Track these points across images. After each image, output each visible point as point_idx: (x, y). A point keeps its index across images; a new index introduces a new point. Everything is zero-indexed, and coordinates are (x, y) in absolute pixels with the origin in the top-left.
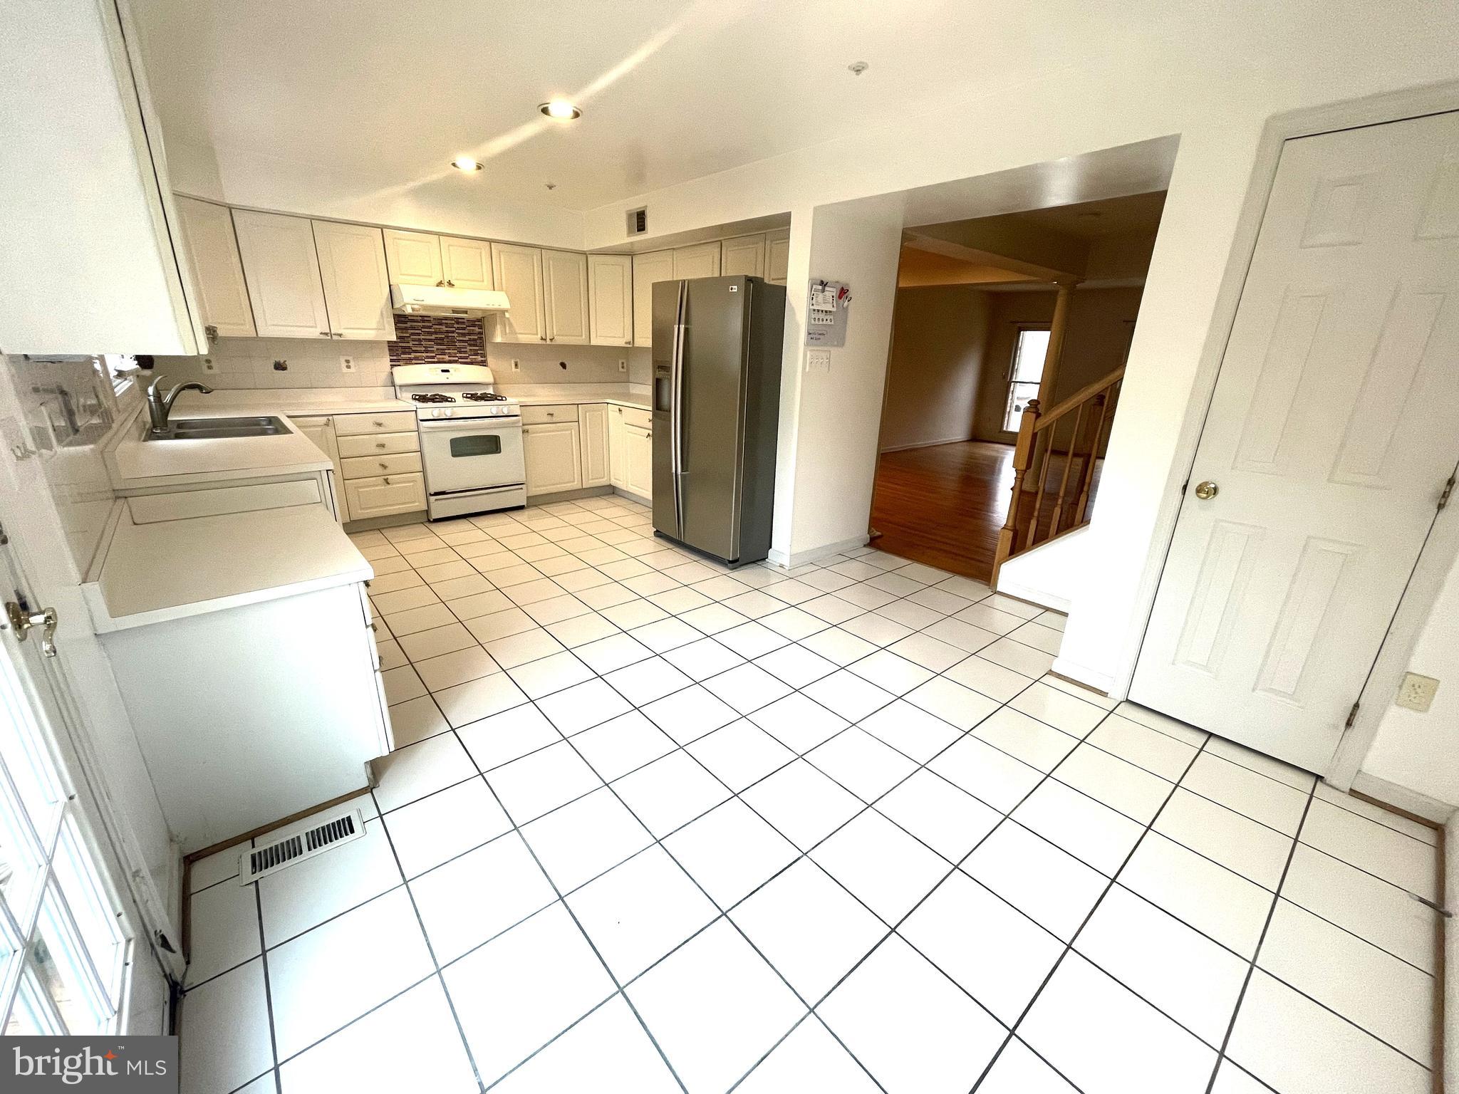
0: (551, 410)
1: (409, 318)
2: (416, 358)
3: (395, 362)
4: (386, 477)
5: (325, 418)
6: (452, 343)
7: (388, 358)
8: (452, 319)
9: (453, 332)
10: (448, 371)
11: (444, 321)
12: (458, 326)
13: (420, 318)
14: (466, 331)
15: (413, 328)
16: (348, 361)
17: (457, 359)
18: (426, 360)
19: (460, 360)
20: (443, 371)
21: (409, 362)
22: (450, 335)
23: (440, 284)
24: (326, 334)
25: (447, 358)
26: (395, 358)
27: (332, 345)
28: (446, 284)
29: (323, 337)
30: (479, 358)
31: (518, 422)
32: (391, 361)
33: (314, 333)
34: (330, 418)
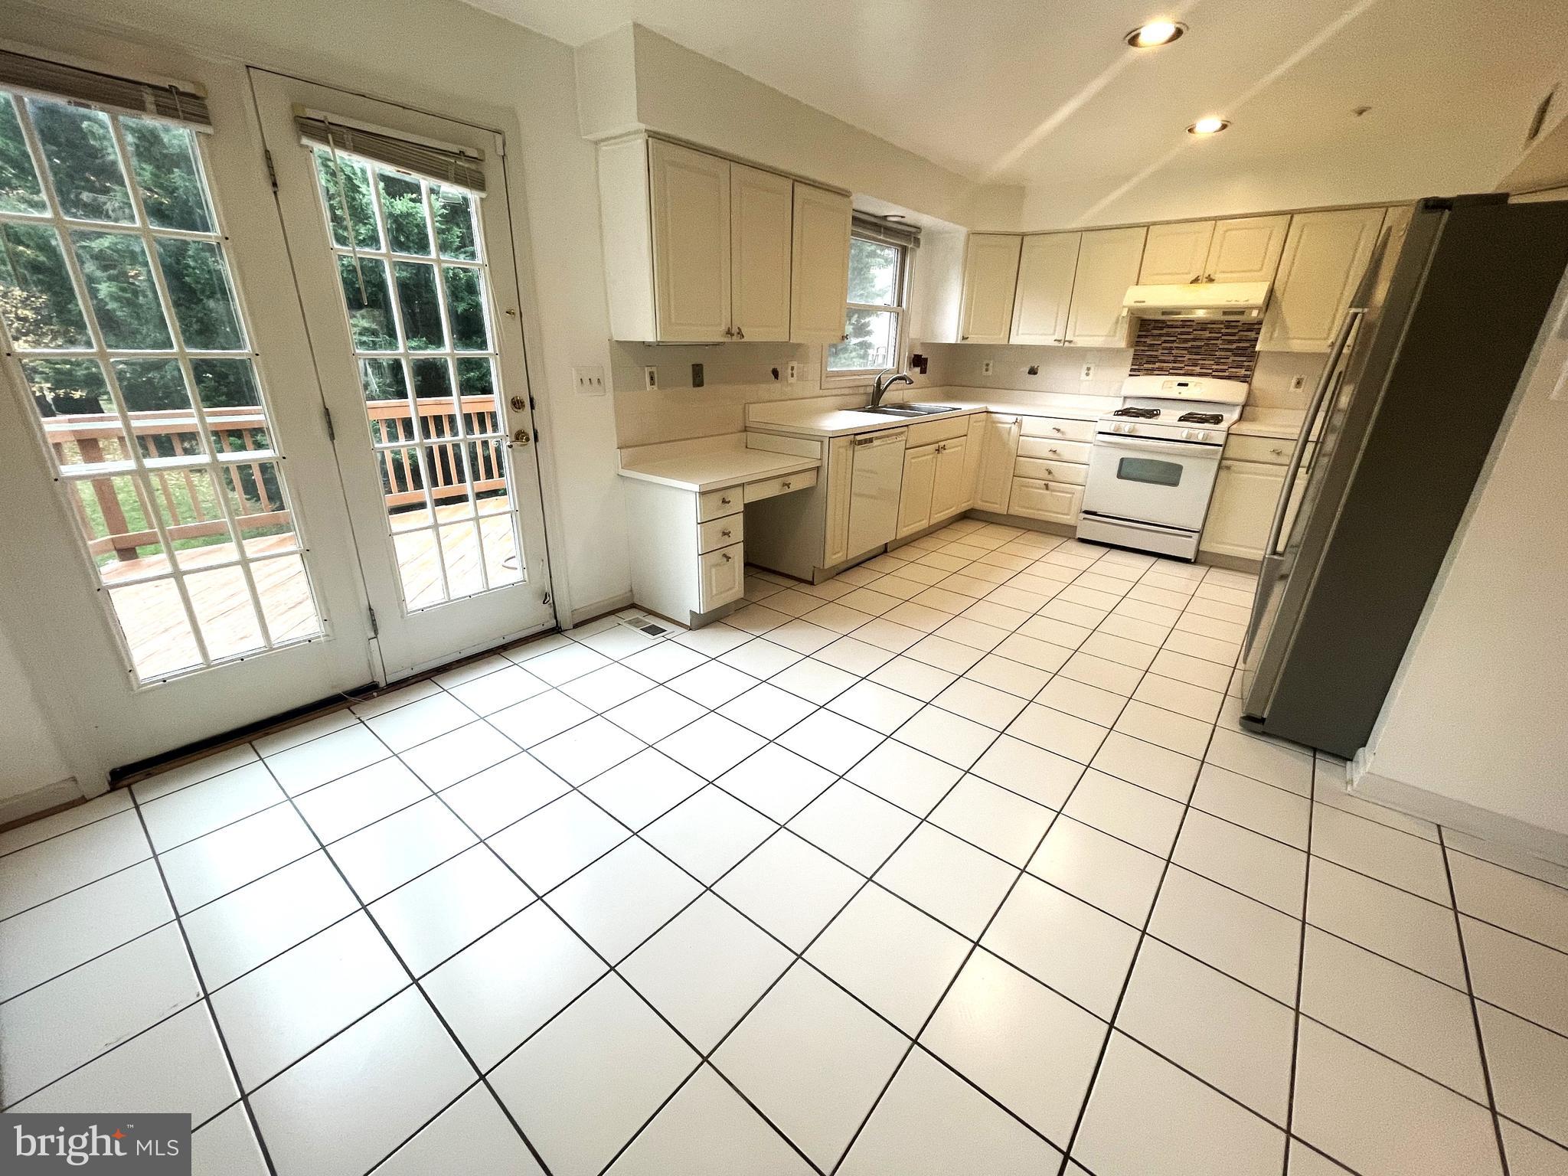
1: (1168, 323)
2: (1160, 369)
3: (1134, 372)
4: (1046, 482)
5: (1015, 417)
6: (1210, 354)
7: (1129, 367)
8: (1222, 322)
9: (1217, 339)
10: (1186, 385)
11: (1209, 326)
12: (1227, 331)
13: (1181, 323)
14: (1236, 338)
15: (1168, 335)
16: (1089, 369)
17: (1210, 371)
18: (1171, 371)
19: (1214, 373)
20: (1180, 385)
21: (1150, 372)
22: (1212, 342)
23: (1196, 281)
24: (1060, 341)
25: (1197, 369)
26: (1136, 367)
27: (1066, 353)
28: (1205, 280)
29: (1056, 344)
30: (1243, 372)
31: (1216, 452)
32: (1132, 370)
33: (1049, 341)
34: (1019, 418)
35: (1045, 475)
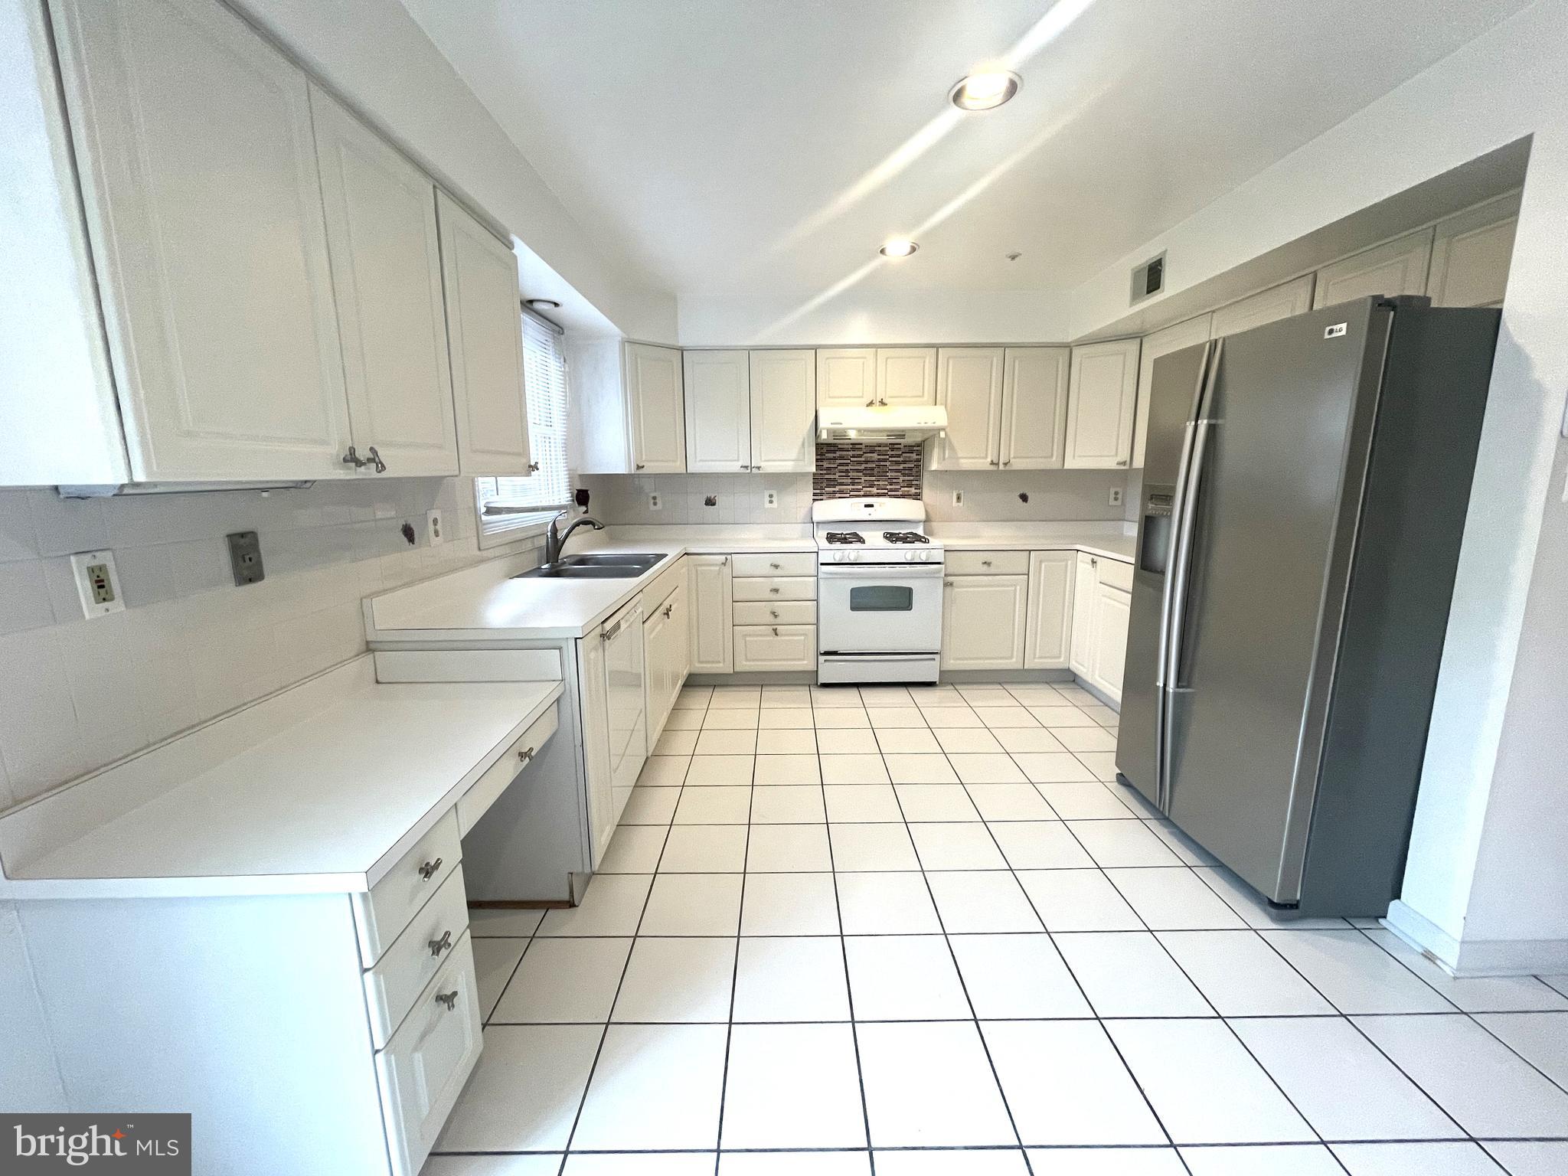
0: (987, 556)
1: (840, 446)
2: (841, 492)
3: (818, 497)
4: (775, 627)
5: (724, 557)
6: (883, 474)
7: (811, 491)
8: (886, 445)
9: (885, 460)
10: (872, 506)
11: (877, 448)
12: (893, 453)
13: (851, 446)
14: (901, 459)
15: (841, 458)
16: (771, 496)
17: (886, 491)
18: (852, 493)
19: (889, 493)
20: (866, 506)
21: (832, 496)
22: (882, 463)
23: (871, 404)
24: (746, 467)
25: (874, 490)
26: (818, 491)
27: (752, 479)
28: (878, 404)
29: (743, 470)
30: (913, 490)
31: (939, 571)
32: (814, 494)
33: (734, 467)
34: (729, 557)
35: (771, 619)
